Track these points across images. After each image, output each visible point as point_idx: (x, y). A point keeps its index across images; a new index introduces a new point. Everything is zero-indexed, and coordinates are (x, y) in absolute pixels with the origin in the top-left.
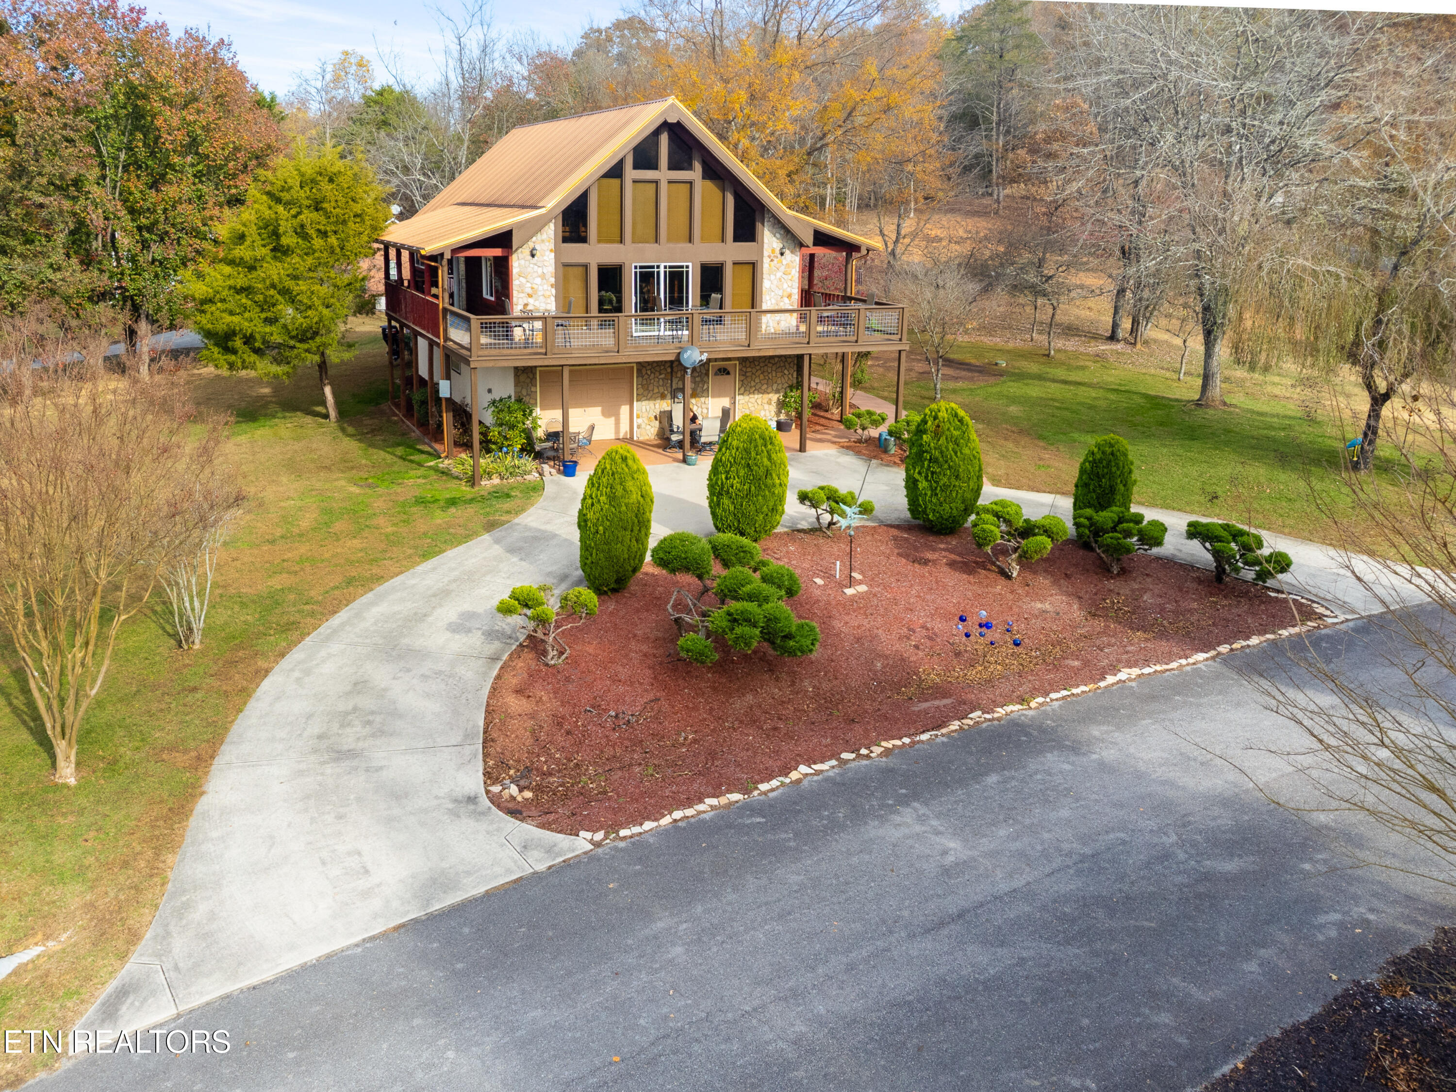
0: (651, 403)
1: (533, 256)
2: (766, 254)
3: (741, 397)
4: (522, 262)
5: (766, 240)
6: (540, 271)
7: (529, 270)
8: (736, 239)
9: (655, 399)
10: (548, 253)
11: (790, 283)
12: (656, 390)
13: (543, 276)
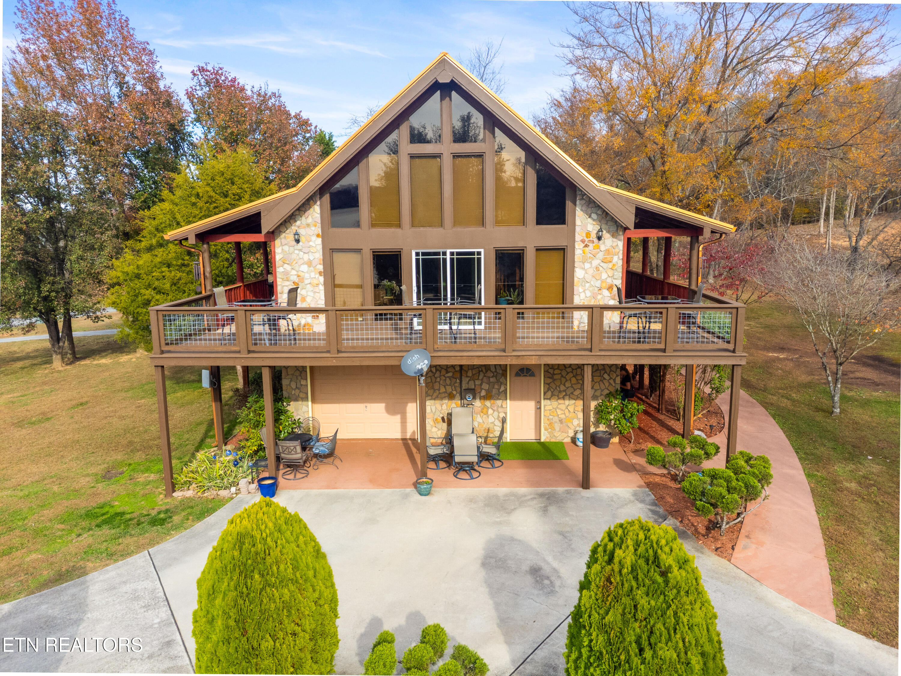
0: (438, 402)
1: (298, 241)
2: (578, 238)
3: (548, 402)
4: (286, 248)
5: (578, 222)
6: (306, 257)
7: (294, 256)
8: (540, 221)
9: (442, 399)
10: (314, 238)
11: (610, 273)
12: (443, 390)
13: (309, 263)
